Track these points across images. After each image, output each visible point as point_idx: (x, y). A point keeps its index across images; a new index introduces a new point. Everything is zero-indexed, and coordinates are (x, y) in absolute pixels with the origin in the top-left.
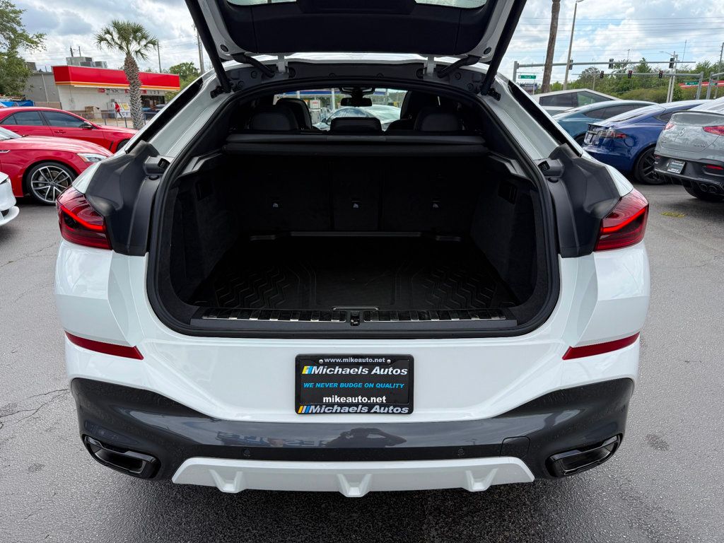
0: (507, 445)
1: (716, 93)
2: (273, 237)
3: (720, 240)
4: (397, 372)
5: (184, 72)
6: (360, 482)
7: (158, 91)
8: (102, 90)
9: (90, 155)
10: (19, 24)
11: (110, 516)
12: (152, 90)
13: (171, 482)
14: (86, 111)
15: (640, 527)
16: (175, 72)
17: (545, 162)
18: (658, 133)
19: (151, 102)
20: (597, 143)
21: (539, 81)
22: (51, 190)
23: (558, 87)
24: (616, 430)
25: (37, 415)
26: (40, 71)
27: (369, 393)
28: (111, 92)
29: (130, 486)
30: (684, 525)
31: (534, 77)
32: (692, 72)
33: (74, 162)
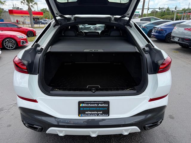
0: (134, 124)
2: (71, 64)
3: (188, 59)
4: (105, 105)
5: (44, 11)
6: (95, 133)
8: (22, 16)
9: (20, 36)
12: (36, 16)
13: (46, 133)
15: (167, 141)
16: (42, 11)
17: (144, 48)
18: (172, 29)
19: (36, 19)
20: (156, 32)
22: (10, 46)
23: (145, 15)
24: (161, 118)
25: (9, 111)
26: (5, 11)
27: (97, 111)
28: (25, 17)
30: (178, 140)
31: (139, 12)
32: (181, 11)
33: (16, 38)
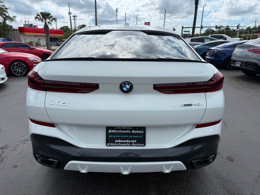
0: (177, 157)
1: (254, 37)
3: (254, 89)
4: (140, 132)
5: (65, 29)
6: (127, 169)
7: (56, 36)
8: (36, 36)
9: (32, 59)
10: (7, 12)
11: (41, 183)
12: (53, 36)
13: (64, 169)
14: (30, 43)
15: (224, 188)
16: (62, 29)
18: (232, 52)
19: (53, 40)
20: (211, 55)
21: (191, 33)
22: (19, 71)
23: (197, 35)
24: (214, 152)
25: (15, 149)
26: (14, 29)
27: (131, 139)
28: (39, 36)
29: (48, 173)
30: (239, 187)
31: (189, 32)
32: (245, 30)
33: (27, 61)
